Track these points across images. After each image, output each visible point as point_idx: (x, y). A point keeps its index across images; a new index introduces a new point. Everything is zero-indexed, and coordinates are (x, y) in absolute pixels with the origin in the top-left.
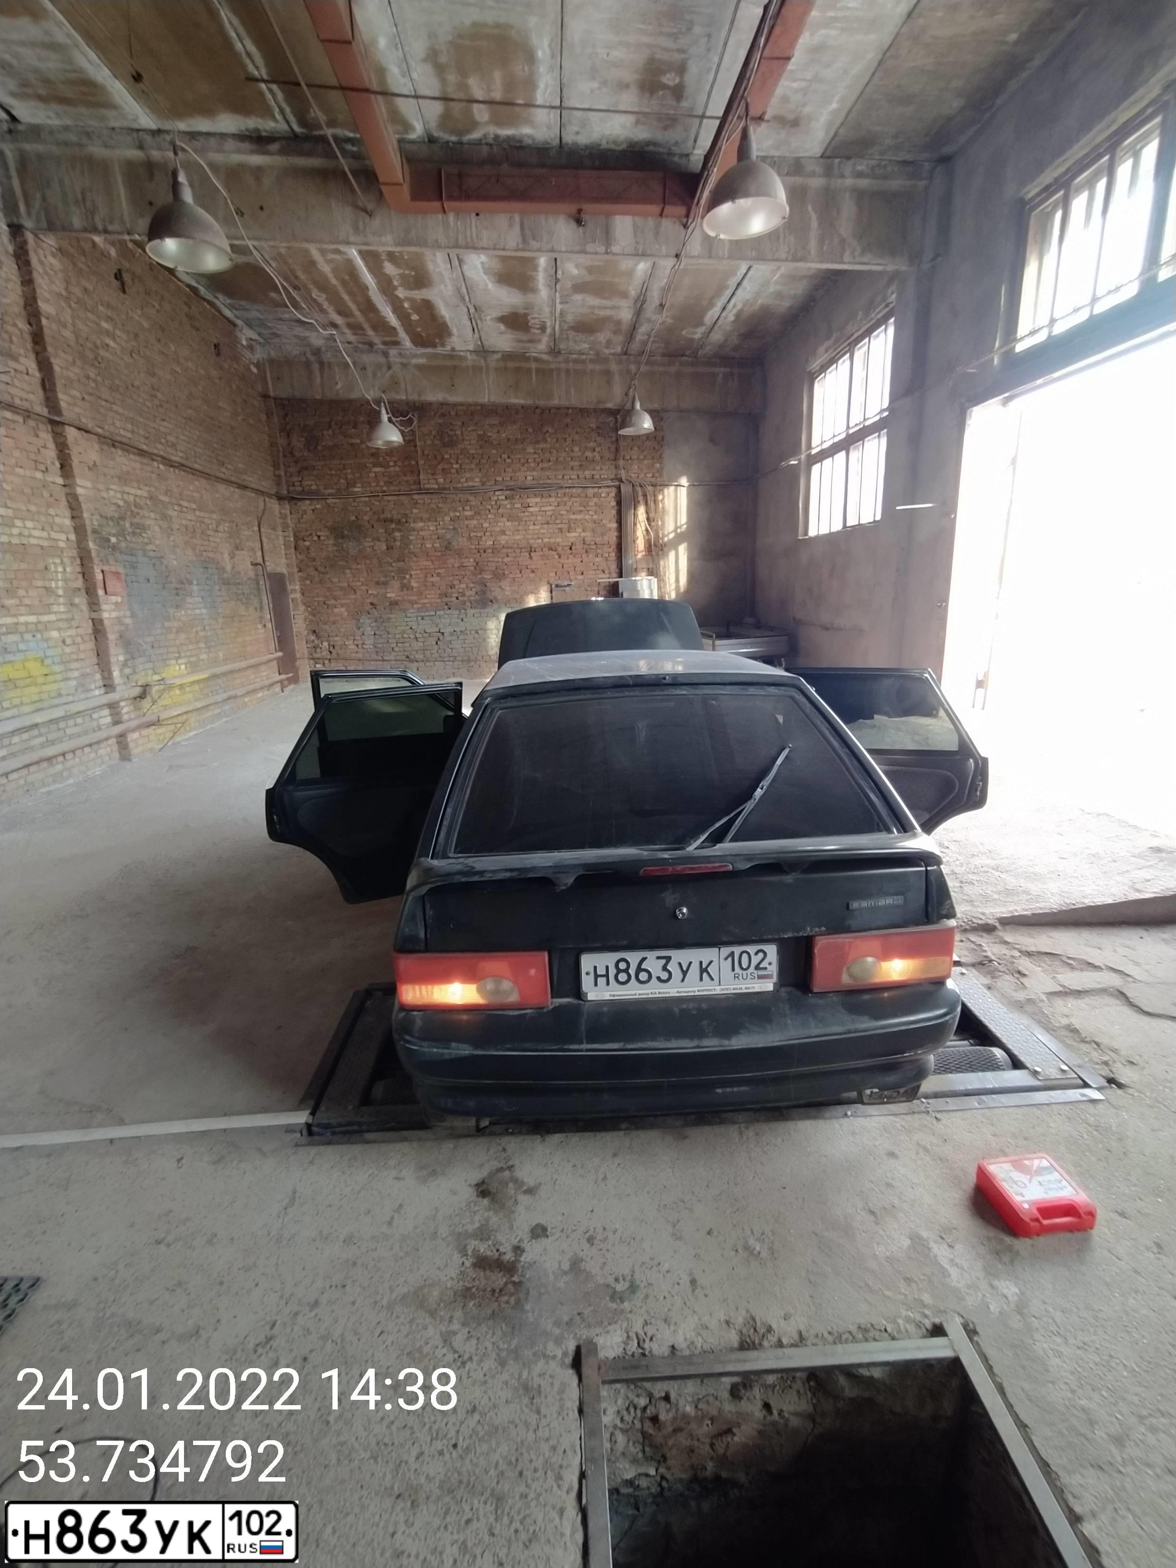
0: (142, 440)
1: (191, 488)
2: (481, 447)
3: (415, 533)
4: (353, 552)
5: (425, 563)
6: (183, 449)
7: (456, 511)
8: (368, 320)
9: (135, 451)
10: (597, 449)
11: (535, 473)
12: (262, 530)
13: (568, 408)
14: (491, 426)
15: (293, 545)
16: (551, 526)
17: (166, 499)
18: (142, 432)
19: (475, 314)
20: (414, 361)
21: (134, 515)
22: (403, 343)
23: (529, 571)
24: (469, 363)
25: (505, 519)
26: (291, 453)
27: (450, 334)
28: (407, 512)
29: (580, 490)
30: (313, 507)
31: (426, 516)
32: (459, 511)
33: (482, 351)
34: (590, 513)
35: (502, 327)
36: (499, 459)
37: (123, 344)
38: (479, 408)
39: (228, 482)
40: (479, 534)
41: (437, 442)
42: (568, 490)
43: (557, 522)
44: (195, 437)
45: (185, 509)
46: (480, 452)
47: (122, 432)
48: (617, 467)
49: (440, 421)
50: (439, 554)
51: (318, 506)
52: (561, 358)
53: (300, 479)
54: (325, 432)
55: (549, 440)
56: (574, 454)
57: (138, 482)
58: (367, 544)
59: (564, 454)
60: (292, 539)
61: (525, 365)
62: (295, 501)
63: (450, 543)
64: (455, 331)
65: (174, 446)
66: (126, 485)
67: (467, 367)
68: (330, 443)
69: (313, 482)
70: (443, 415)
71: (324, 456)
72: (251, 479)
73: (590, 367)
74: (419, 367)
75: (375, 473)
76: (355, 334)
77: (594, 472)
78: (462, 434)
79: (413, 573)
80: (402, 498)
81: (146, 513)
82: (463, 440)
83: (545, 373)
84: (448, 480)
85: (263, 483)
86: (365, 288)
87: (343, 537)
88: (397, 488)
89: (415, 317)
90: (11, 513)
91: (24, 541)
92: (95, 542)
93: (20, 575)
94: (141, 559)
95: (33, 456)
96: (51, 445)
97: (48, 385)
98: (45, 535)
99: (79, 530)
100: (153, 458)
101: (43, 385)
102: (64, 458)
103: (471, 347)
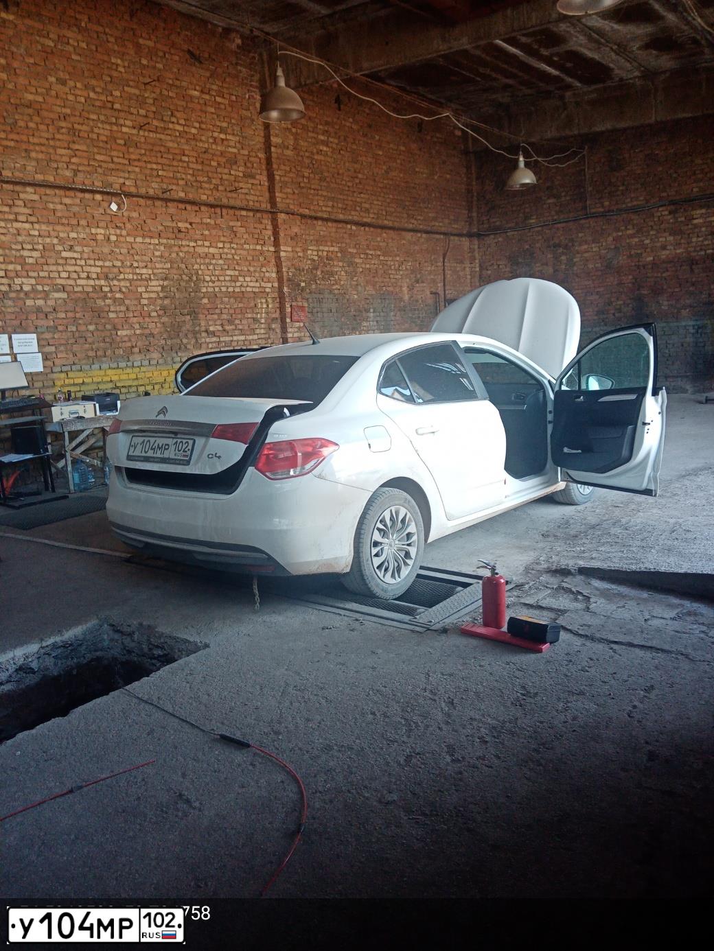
0: (340, 212)
1: (379, 239)
3: (579, 255)
5: (587, 283)
7: (619, 230)
8: (532, 76)
12: (446, 264)
14: (658, 143)
17: (355, 251)
19: (620, 49)
21: (325, 265)
24: (638, 88)
25: (667, 234)
26: (483, 196)
27: (610, 70)
28: (574, 236)
31: (591, 238)
32: (622, 231)
33: (649, 74)
35: (654, 52)
36: (665, 176)
38: (647, 128)
39: (415, 230)
40: (639, 252)
41: (606, 168)
44: (388, 200)
46: (646, 171)
49: (610, 147)
51: (500, 239)
53: (488, 217)
57: (332, 242)
60: (478, 269)
61: (694, 78)
62: (482, 237)
63: (610, 263)
64: (612, 65)
65: (367, 211)
66: (321, 245)
67: (636, 92)
69: (497, 219)
70: (612, 141)
71: (508, 195)
72: (441, 224)
74: (591, 102)
75: (549, 204)
76: (530, 88)
78: (630, 157)
80: (571, 223)
81: (336, 263)
82: (630, 162)
84: (613, 203)
85: (454, 226)
86: (514, 56)
87: (518, 264)
88: (566, 216)
89: (569, 65)
90: (237, 273)
91: (243, 289)
92: (288, 287)
93: (238, 311)
94: (327, 296)
95: (256, 236)
96: (270, 227)
97: (271, 190)
98: (258, 285)
99: (280, 280)
100: (347, 222)
101: (269, 189)
102: (276, 234)
103: (637, 73)
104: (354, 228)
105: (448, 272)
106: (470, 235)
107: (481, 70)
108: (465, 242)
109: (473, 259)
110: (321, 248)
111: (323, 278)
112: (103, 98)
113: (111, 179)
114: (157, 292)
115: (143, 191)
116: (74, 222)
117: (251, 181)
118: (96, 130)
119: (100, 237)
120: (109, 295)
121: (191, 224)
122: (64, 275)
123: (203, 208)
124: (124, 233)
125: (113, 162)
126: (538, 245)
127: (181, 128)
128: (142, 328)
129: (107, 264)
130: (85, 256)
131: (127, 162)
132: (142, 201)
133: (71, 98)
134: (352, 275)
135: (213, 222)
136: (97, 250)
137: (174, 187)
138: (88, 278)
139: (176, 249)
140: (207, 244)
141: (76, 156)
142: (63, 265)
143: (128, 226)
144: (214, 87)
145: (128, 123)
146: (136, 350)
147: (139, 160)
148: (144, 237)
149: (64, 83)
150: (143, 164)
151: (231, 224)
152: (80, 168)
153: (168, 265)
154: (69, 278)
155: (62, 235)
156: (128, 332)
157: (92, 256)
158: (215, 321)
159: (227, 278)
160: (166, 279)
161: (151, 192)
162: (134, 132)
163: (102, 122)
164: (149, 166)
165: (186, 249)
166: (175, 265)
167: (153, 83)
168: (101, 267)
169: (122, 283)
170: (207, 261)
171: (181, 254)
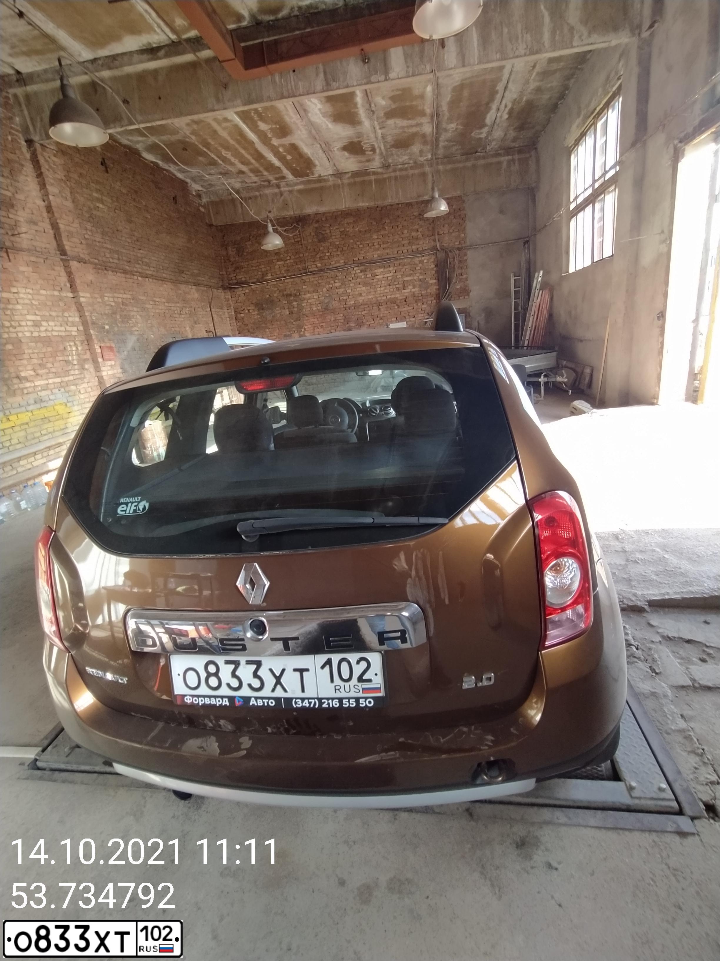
0: (126, 263)
1: (161, 289)
2: (343, 239)
3: (305, 301)
4: (269, 318)
5: (313, 320)
6: (155, 266)
7: (330, 284)
8: (262, 165)
9: (121, 271)
10: (420, 230)
11: (379, 252)
12: (212, 310)
13: (399, 204)
14: (348, 223)
15: (234, 317)
16: (391, 287)
17: (144, 298)
18: (125, 258)
19: (327, 148)
20: (296, 188)
21: (122, 310)
22: (287, 176)
23: (378, 318)
24: (330, 183)
25: (361, 286)
26: (229, 259)
27: (315, 166)
28: (300, 288)
29: (409, 260)
30: (244, 292)
31: (312, 289)
32: (332, 284)
33: (339, 174)
34: (417, 275)
35: (346, 154)
36: (355, 246)
37: (109, 205)
38: (340, 213)
39: (187, 283)
40: (345, 298)
41: (315, 240)
42: (401, 261)
43: (395, 283)
44: (162, 257)
45: (157, 303)
46: (343, 242)
47: (111, 260)
48: (435, 241)
49: (316, 225)
50: (321, 313)
51: (247, 291)
52: (390, 170)
53: (235, 275)
54: (247, 243)
55: (386, 228)
56: (403, 236)
57: (124, 290)
58: (278, 312)
59: (397, 237)
60: (233, 313)
61: (366, 178)
62: (232, 290)
63: (327, 306)
64: (317, 162)
65: (147, 265)
66: (115, 292)
67: (330, 186)
68: (251, 250)
69: (243, 276)
70: (317, 222)
71: (247, 259)
72: (203, 279)
73: (411, 172)
74: (300, 191)
75: (278, 265)
76: (257, 176)
77: (418, 246)
78: (330, 232)
79: (306, 327)
80: (296, 279)
81: (131, 308)
82: (331, 236)
83: (380, 182)
84: (323, 264)
85: (212, 281)
86: (252, 143)
87: (263, 309)
88: (293, 274)
89: (289, 157)
90: (39, 318)
91: (49, 334)
92: (94, 329)
93: (48, 355)
95: (51, 282)
97: (58, 238)
98: (63, 329)
99: (85, 323)
101: (55, 238)
102: (72, 281)
103: (330, 172)
104: (140, 278)
105: (215, 315)
106: (224, 288)
108: (222, 293)
109: (229, 306)
110: (116, 295)
111: (123, 322)
117: (34, 227)
126: (275, 295)
134: (146, 319)
151: (23, 268)
158: (26, 366)
159: (30, 323)
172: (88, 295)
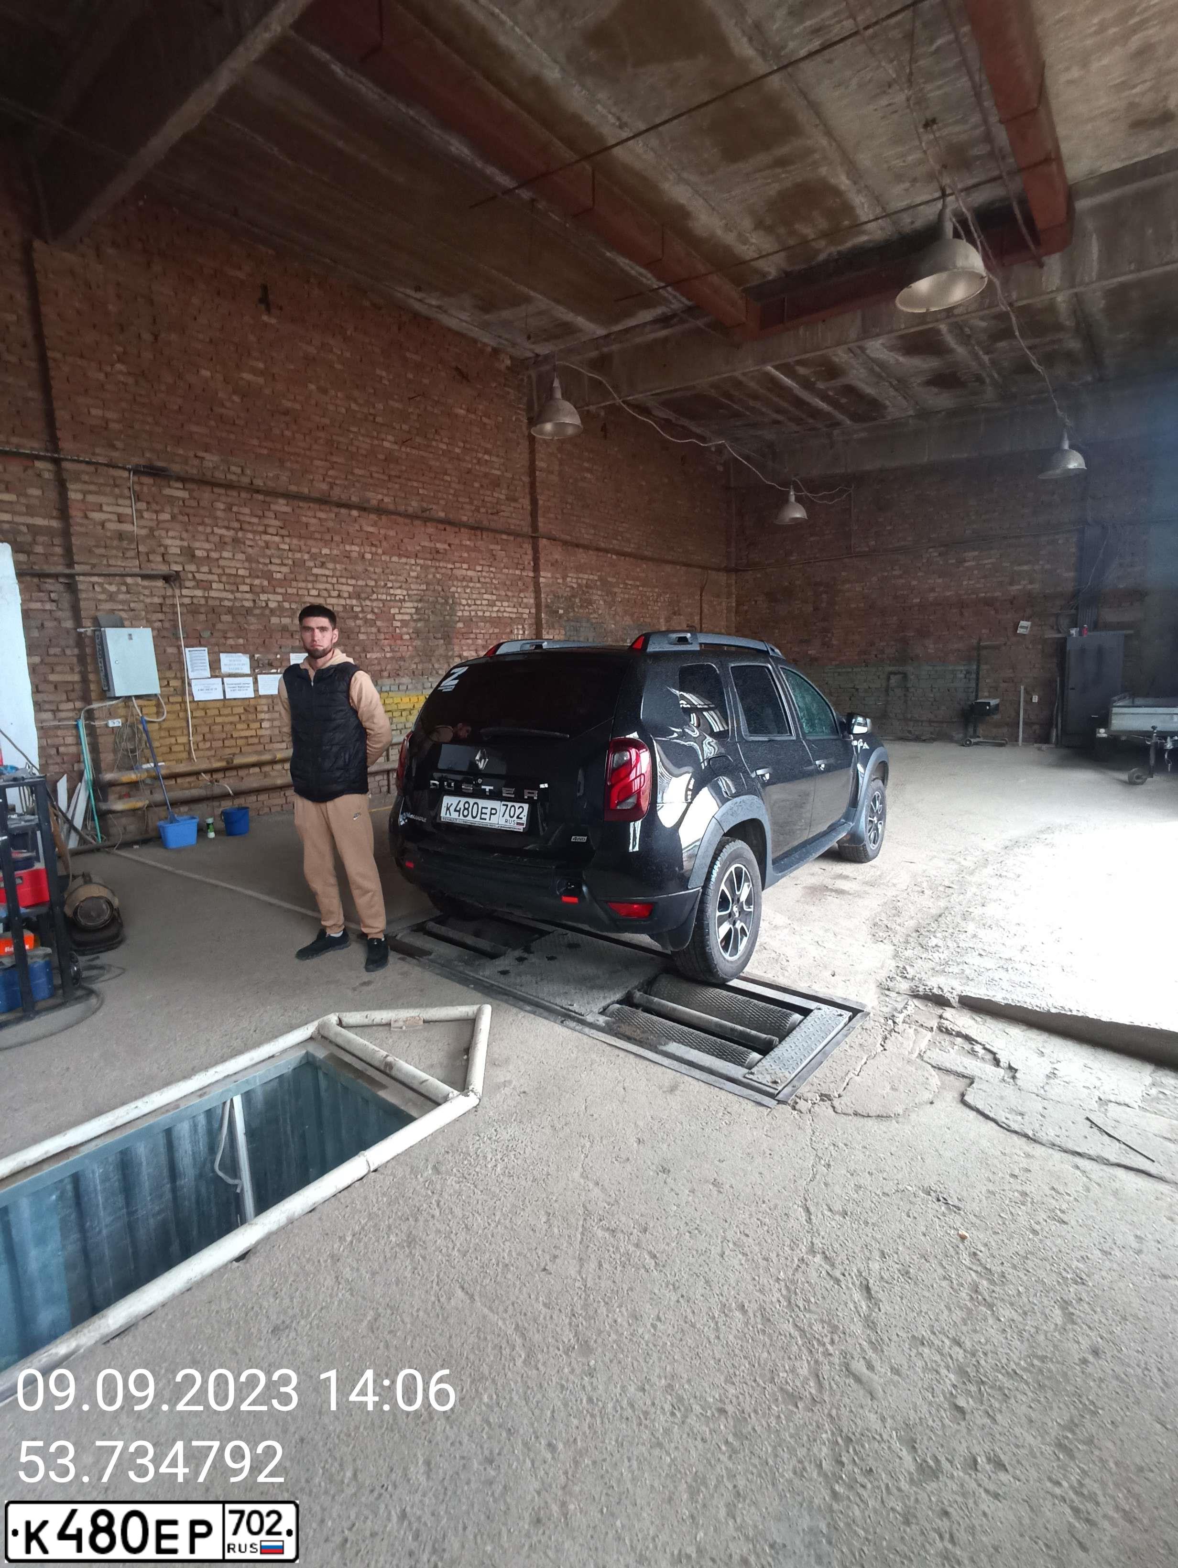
0: (601, 540)
1: (638, 570)
2: (917, 506)
3: (841, 594)
4: (782, 614)
5: (848, 622)
6: (636, 542)
7: (884, 571)
8: (804, 412)
9: (593, 548)
10: (1058, 492)
12: (703, 598)
13: (1024, 453)
14: (930, 484)
15: (734, 609)
16: (988, 580)
17: (614, 580)
18: (601, 534)
19: (900, 385)
20: (855, 437)
21: (584, 593)
22: (842, 423)
23: (958, 628)
24: (909, 428)
25: (936, 576)
26: (742, 532)
27: (886, 407)
28: (836, 575)
29: (1030, 539)
30: (754, 577)
31: (854, 577)
32: (887, 571)
33: (924, 414)
34: (1041, 563)
35: (935, 390)
36: (936, 516)
37: (599, 474)
38: (918, 468)
39: (674, 563)
40: (905, 593)
41: (872, 507)
42: (1014, 540)
43: (997, 575)
44: (649, 531)
45: (629, 587)
46: (916, 511)
47: (585, 536)
48: (1083, 509)
49: (878, 487)
50: (863, 613)
51: (759, 575)
52: (1016, 402)
53: (746, 553)
55: (995, 489)
56: (1024, 501)
57: (592, 569)
58: (797, 606)
59: (1013, 503)
60: (734, 604)
61: (970, 417)
62: (739, 573)
63: (874, 603)
64: (887, 403)
65: (628, 540)
66: (581, 573)
67: (908, 431)
69: (756, 555)
70: (881, 481)
71: (763, 532)
72: (699, 558)
74: (860, 441)
75: (811, 542)
76: (797, 424)
77: (1050, 517)
78: (899, 497)
79: (834, 631)
80: (832, 562)
81: (595, 592)
82: (899, 502)
83: (994, 422)
84: (879, 542)
85: (712, 560)
86: (790, 391)
87: (776, 601)
88: (829, 554)
89: (843, 401)
90: (494, 597)
91: (500, 615)
92: (546, 613)
93: (493, 636)
94: (584, 624)
95: (516, 561)
96: (530, 552)
97: (534, 514)
98: (515, 610)
99: (538, 606)
100: (606, 551)
101: (531, 515)
102: (536, 559)
103: (911, 413)
104: (614, 557)
105: (705, 606)
106: (727, 570)
107: (751, 403)
108: (722, 578)
109: (729, 595)
110: (581, 575)
111: (581, 607)
112: (365, 410)
113: (370, 495)
114: (411, 614)
115: (402, 508)
116: (328, 537)
117: (513, 504)
118: (356, 443)
119: (354, 555)
120: (361, 615)
121: (449, 545)
122: (314, 592)
123: (462, 530)
124: (380, 551)
125: (371, 477)
126: (798, 583)
127: (445, 447)
128: (392, 651)
129: (360, 583)
130: (338, 574)
131: (386, 478)
132: (400, 520)
133: (331, 408)
134: (610, 605)
135: (472, 545)
136: (350, 567)
137: (434, 507)
138: (339, 596)
139: (433, 570)
140: (465, 566)
141: (333, 468)
142: (312, 582)
143: (384, 544)
144: (481, 407)
145: (390, 438)
146: (385, 674)
147: (399, 477)
148: (400, 556)
149: (324, 391)
150: (403, 481)
151: (492, 547)
152: (338, 482)
153: (424, 587)
154: (319, 596)
155: (314, 550)
156: (378, 655)
157: (345, 573)
158: (469, 645)
159: (485, 602)
160: (421, 601)
161: (410, 510)
162: (396, 447)
163: (363, 435)
164: (410, 484)
165: (444, 570)
166: (431, 587)
167: (418, 399)
168: (354, 586)
169: (375, 604)
170: (465, 584)
171: (438, 576)
172: (549, 575)
